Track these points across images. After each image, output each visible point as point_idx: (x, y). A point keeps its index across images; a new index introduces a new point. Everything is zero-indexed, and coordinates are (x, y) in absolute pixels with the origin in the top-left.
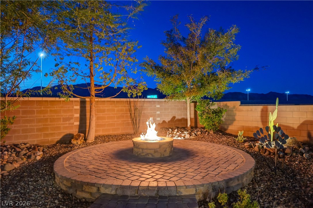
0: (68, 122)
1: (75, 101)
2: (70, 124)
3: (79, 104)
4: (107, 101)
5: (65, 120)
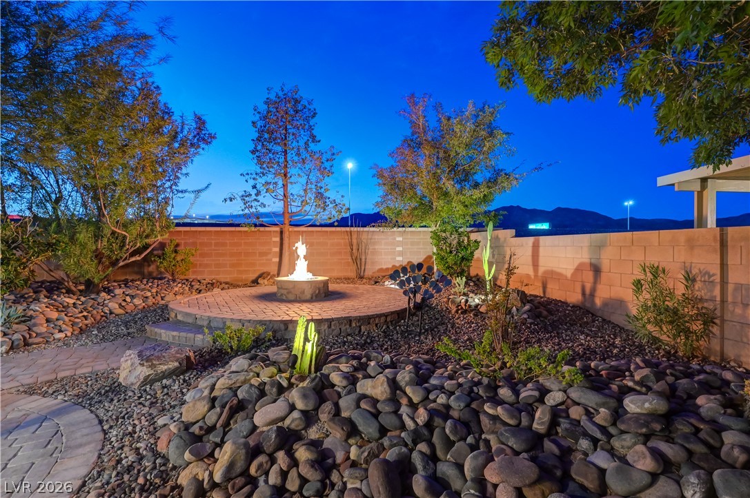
0: (264, 258)
1: (274, 231)
2: (267, 260)
3: (279, 235)
4: (316, 231)
5: (262, 254)
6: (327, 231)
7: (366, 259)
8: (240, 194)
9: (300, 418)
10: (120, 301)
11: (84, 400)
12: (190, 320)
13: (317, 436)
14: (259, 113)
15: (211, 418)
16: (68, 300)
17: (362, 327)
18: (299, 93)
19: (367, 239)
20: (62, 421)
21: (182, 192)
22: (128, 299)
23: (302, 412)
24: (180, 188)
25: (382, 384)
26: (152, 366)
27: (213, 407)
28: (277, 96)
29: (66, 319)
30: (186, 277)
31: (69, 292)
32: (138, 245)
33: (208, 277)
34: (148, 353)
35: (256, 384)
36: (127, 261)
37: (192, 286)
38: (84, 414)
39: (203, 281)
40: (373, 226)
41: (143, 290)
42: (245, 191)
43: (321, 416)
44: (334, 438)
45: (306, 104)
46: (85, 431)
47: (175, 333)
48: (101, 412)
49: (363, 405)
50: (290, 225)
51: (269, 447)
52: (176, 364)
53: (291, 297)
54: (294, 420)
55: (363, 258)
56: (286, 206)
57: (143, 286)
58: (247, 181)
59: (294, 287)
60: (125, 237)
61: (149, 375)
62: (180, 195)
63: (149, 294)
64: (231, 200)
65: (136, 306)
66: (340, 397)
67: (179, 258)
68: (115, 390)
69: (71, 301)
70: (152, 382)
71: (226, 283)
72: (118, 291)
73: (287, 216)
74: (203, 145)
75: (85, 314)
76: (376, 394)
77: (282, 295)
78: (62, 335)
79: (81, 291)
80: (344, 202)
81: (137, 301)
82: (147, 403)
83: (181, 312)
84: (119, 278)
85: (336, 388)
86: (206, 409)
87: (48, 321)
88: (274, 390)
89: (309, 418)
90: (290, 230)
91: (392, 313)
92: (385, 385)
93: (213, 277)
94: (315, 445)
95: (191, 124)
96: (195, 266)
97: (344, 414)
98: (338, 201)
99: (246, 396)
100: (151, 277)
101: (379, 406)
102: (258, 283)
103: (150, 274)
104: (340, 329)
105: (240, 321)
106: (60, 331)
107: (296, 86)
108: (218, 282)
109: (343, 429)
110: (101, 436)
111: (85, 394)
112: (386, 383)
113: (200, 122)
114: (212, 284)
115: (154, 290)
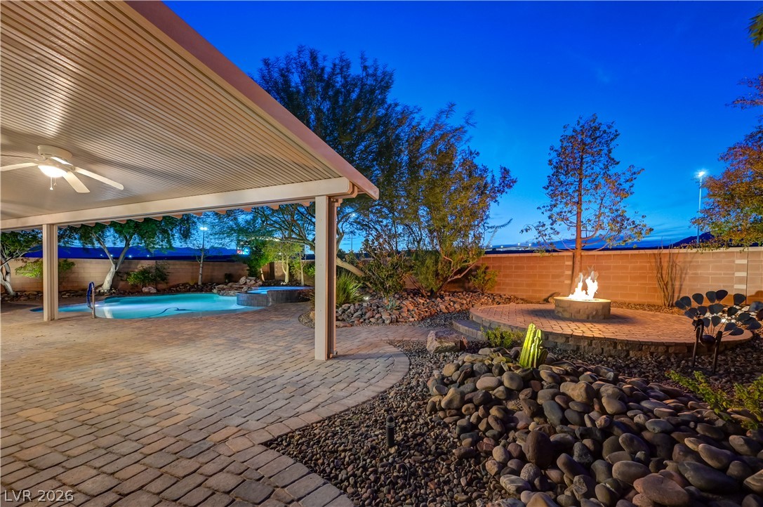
0: (557, 280)
1: (567, 256)
2: (559, 282)
3: (571, 259)
4: (614, 255)
5: (555, 276)
6: (628, 255)
7: (681, 285)
8: (535, 225)
9: (503, 392)
10: (447, 305)
11: (409, 353)
12: (479, 321)
13: (513, 408)
14: (556, 151)
15: (455, 377)
16: (420, 300)
17: (631, 352)
18: (597, 121)
19: (685, 262)
20: (396, 359)
21: (491, 228)
22: (452, 304)
23: (507, 389)
24: (490, 226)
25: (580, 389)
26: (441, 342)
27: (457, 370)
28: (574, 131)
29: (417, 311)
30: (492, 292)
31: (423, 296)
32: (459, 267)
33: (508, 294)
34: (440, 334)
35: (487, 364)
36: (452, 279)
37: (494, 299)
38: (406, 359)
39: (503, 296)
40: (685, 247)
41: (462, 298)
42: (540, 222)
43: (520, 396)
44: (522, 413)
45: (606, 128)
46: (403, 366)
47: (466, 328)
48: (413, 360)
49: (557, 399)
50: (582, 249)
51: (476, 401)
52: (454, 344)
53: (567, 315)
54: (499, 392)
55: (677, 284)
56: (579, 232)
57: (462, 296)
58: (543, 213)
59: (570, 306)
60: (450, 263)
61: (438, 347)
62: (490, 230)
63: (465, 302)
64: (527, 231)
65: (455, 309)
66: (542, 388)
67: (486, 278)
68: (422, 351)
69: (422, 301)
70: (440, 352)
71: (522, 299)
72: (447, 298)
73: (579, 241)
74: (506, 189)
75: (427, 309)
76: (573, 395)
77: (558, 312)
78: (411, 319)
79: (428, 296)
80: (644, 223)
81: (457, 306)
82: (433, 362)
83: (475, 315)
84: (451, 290)
85: (543, 382)
86: (454, 370)
87: (408, 311)
88: (497, 371)
89: (511, 394)
90: (583, 254)
91: (676, 344)
92: (583, 390)
93: (513, 294)
94: (508, 412)
95: (498, 176)
96: (499, 284)
97: (539, 401)
98: (637, 222)
99: (478, 369)
100: (468, 290)
101: (571, 404)
102: (549, 302)
103: (469, 288)
104: (602, 349)
105: (510, 326)
106: (413, 317)
107: (594, 115)
108: (515, 297)
109: (530, 408)
110: (407, 370)
111: (410, 350)
112: (583, 389)
113: (505, 172)
114: (510, 299)
115: (468, 300)
